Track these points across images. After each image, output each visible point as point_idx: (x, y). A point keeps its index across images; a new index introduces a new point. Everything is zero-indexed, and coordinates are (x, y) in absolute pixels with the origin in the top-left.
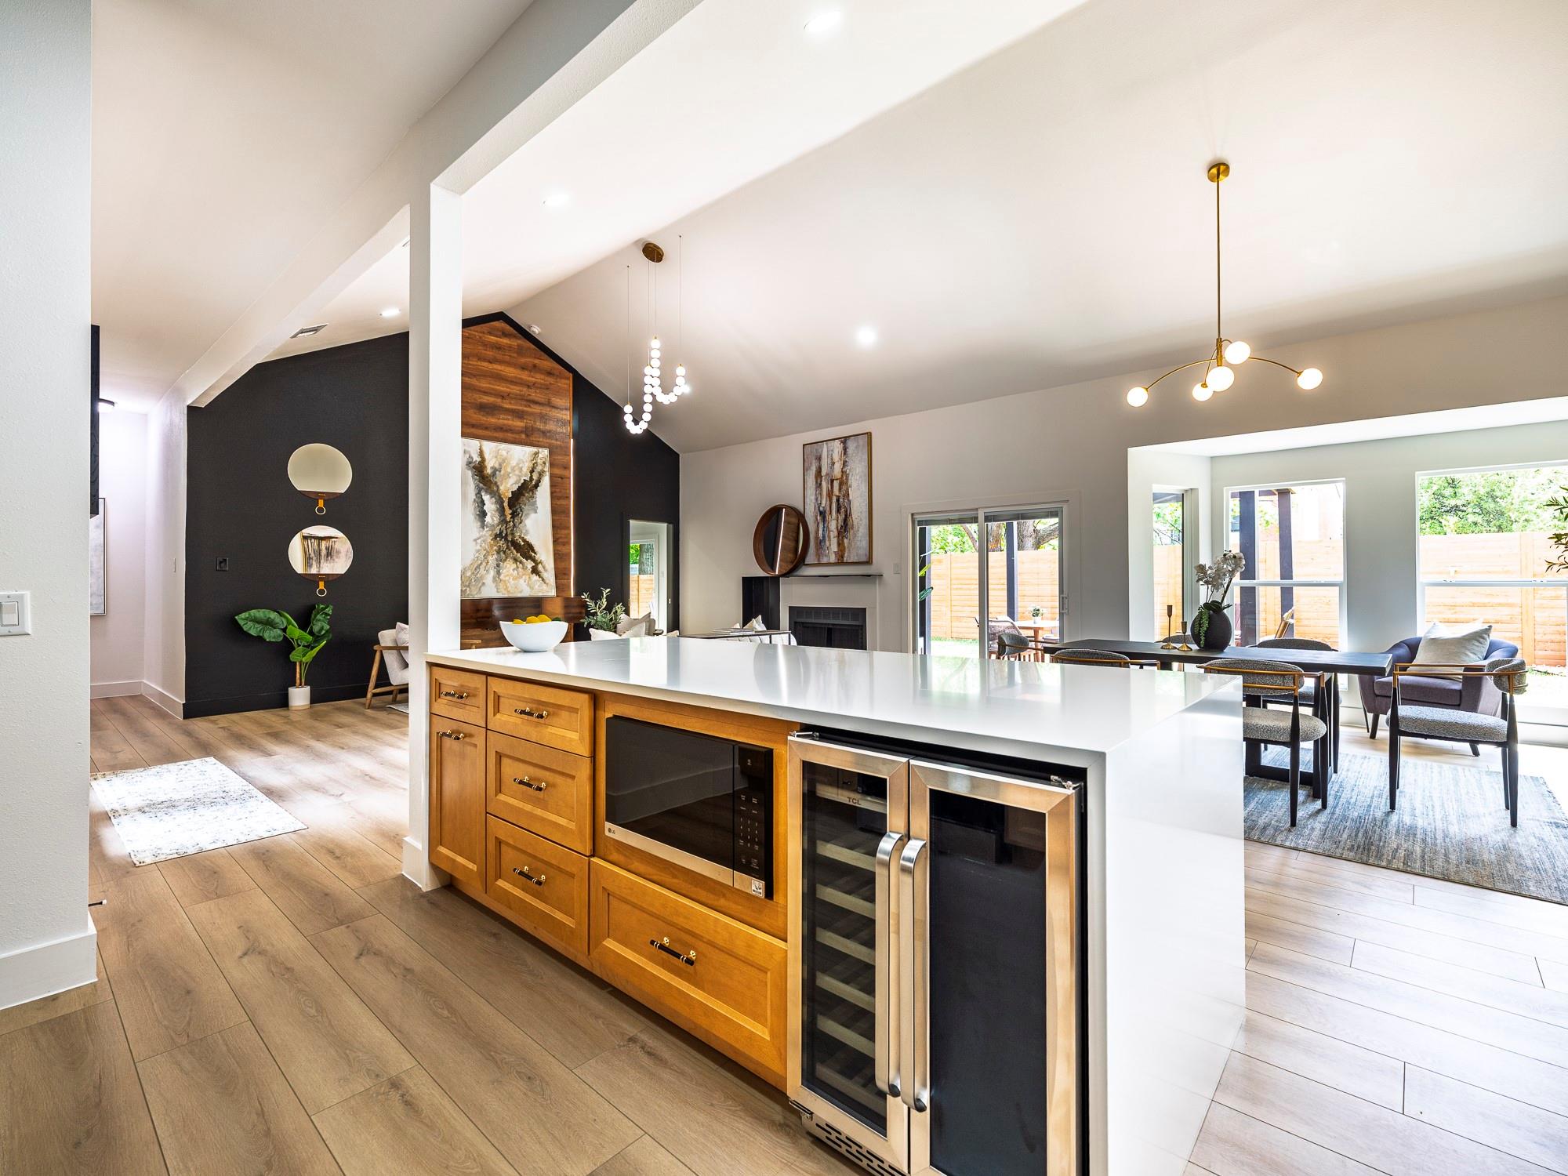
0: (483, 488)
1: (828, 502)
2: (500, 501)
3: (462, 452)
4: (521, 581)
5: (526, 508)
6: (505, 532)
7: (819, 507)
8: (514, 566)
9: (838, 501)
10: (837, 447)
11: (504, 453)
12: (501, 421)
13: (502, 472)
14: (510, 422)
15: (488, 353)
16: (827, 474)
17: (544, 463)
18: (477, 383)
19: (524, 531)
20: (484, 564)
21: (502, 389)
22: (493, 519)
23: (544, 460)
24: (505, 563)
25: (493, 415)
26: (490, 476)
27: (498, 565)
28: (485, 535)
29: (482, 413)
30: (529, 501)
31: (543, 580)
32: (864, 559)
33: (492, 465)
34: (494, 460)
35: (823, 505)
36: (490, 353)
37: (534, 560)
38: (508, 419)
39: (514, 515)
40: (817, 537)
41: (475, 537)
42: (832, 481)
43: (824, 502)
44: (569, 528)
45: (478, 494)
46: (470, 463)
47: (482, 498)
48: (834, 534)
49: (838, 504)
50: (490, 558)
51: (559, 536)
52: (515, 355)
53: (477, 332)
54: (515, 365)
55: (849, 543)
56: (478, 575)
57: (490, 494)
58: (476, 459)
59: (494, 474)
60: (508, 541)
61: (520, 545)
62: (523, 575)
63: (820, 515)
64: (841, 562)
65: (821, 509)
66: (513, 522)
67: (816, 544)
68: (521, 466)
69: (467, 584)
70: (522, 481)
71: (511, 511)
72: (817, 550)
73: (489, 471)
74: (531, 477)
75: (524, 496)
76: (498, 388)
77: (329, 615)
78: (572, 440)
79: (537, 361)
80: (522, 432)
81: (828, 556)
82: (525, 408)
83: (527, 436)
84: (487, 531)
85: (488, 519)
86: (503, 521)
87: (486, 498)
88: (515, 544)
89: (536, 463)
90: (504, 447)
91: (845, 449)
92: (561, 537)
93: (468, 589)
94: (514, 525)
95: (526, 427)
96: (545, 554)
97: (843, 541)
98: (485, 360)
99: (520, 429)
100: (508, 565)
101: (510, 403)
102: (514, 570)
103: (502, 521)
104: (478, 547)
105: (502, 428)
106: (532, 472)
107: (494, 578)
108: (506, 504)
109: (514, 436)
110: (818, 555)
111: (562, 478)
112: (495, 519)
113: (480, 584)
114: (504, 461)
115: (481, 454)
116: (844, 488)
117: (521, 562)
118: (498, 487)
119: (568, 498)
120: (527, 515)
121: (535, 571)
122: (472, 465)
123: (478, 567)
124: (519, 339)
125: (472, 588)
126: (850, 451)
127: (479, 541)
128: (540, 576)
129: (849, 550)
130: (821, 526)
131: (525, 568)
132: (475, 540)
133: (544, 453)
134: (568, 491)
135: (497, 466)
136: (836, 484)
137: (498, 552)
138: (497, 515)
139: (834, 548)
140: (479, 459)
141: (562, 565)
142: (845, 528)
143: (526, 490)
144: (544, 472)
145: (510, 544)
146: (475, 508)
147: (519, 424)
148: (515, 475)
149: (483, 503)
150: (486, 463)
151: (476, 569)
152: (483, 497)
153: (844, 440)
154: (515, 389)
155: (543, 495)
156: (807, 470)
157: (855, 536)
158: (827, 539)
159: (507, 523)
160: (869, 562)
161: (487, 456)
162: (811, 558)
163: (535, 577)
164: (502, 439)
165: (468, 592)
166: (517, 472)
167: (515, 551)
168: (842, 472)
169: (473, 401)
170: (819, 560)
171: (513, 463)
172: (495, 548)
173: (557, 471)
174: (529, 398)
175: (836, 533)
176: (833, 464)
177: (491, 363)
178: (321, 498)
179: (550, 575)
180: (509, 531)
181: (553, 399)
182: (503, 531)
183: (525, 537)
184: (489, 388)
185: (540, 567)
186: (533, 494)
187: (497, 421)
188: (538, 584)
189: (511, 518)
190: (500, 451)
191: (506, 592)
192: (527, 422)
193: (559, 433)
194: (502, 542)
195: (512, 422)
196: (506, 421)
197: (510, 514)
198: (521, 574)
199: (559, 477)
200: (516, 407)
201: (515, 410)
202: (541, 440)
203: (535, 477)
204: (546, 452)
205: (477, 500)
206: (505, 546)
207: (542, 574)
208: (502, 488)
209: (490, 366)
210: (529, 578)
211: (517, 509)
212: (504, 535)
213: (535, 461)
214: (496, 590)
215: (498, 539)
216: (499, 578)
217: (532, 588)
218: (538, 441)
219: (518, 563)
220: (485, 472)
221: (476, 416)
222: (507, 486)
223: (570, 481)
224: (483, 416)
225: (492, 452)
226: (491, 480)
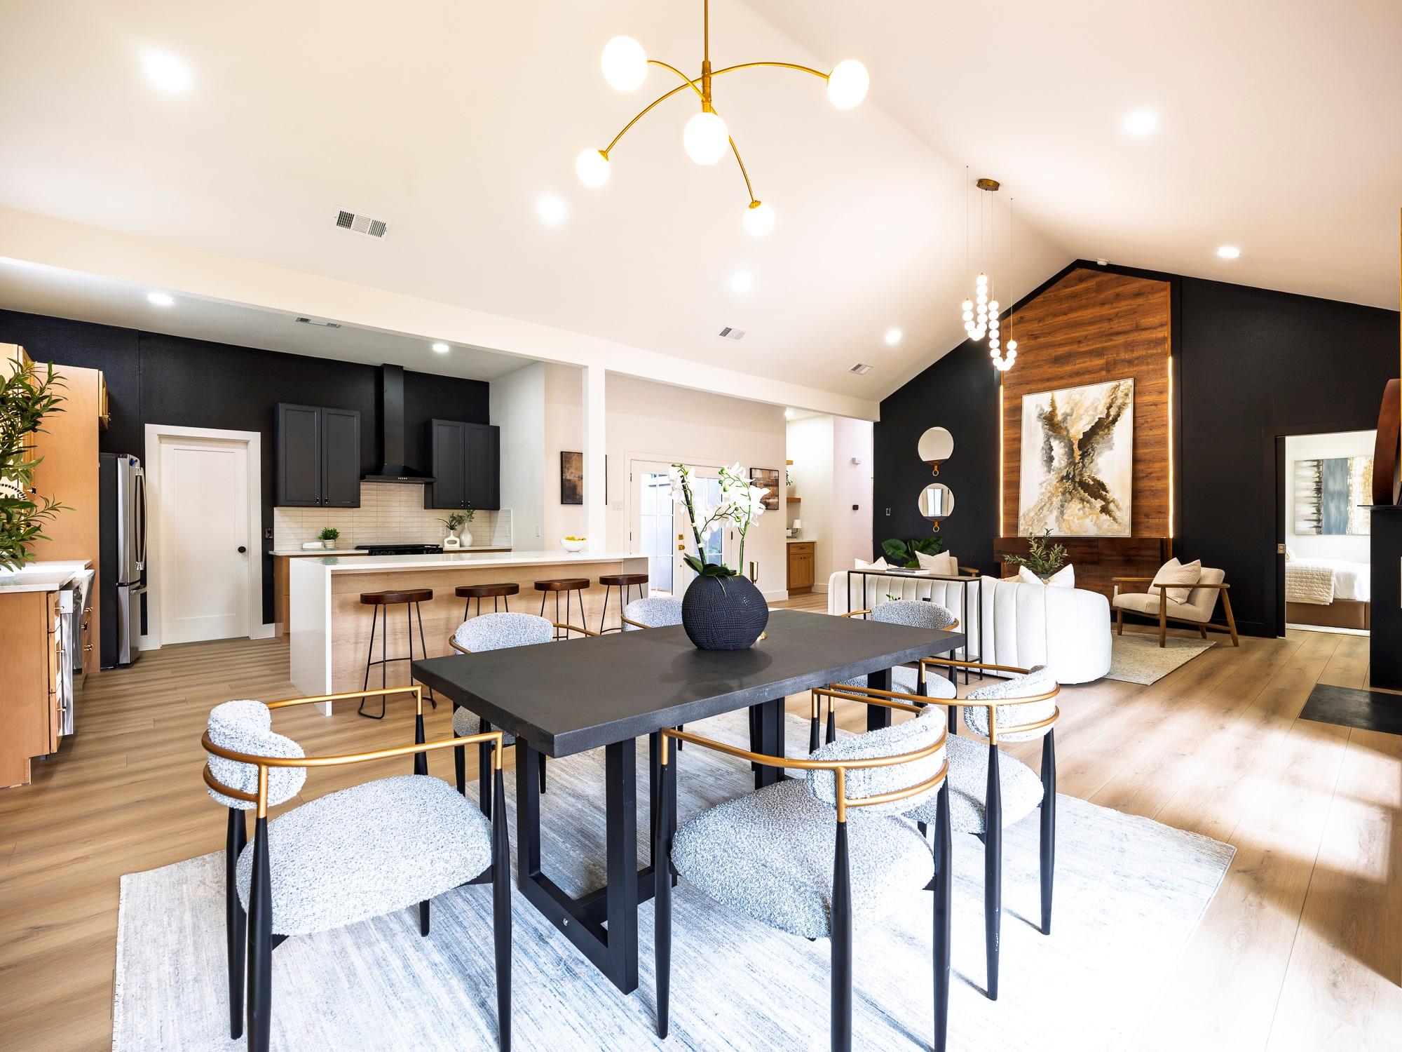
0: (1051, 436)
2: (1070, 445)
3: (1036, 407)
4: (1088, 521)
5: (1099, 447)
6: (1072, 474)
8: (1081, 505)
11: (1078, 397)
12: (1077, 366)
13: (1074, 416)
14: (1088, 364)
15: (1063, 306)
17: (1127, 395)
18: (1053, 340)
19: (1094, 471)
20: (1048, 505)
21: (1078, 334)
22: (1060, 463)
23: (1126, 391)
24: (1071, 504)
25: (1068, 363)
26: (1060, 422)
27: (1062, 506)
28: (1051, 479)
29: (1057, 365)
30: (1103, 438)
31: (1115, 519)
33: (1062, 412)
34: (1067, 406)
36: (1065, 306)
37: (1104, 499)
38: (1086, 362)
39: (1083, 456)
41: (1040, 481)
45: (1048, 441)
46: (1041, 415)
47: (1050, 445)
50: (1054, 499)
51: (1151, 470)
52: (1094, 294)
53: (1052, 292)
54: (1094, 305)
56: (1042, 515)
57: (1059, 439)
58: (1048, 409)
59: (1065, 420)
60: (1075, 482)
61: (1089, 485)
62: (1090, 514)
66: (1082, 463)
68: (1095, 404)
69: (1031, 523)
70: (1097, 420)
71: (1081, 452)
73: (1059, 418)
74: (1108, 413)
75: (1098, 434)
76: (1074, 335)
78: (1170, 360)
79: (1120, 289)
80: (1101, 370)
82: (1106, 344)
83: (1108, 371)
84: (1053, 475)
85: (1055, 463)
86: (1072, 463)
87: (1055, 444)
88: (1083, 485)
90: (1076, 392)
92: (1155, 472)
93: (1031, 528)
94: (1084, 466)
95: (1107, 363)
96: (1121, 492)
98: (1060, 315)
99: (1098, 367)
100: (1074, 505)
101: (1088, 345)
102: (1079, 510)
103: (1070, 463)
104: (1043, 490)
105: (1078, 373)
106: (1110, 407)
107: (1057, 518)
108: (1075, 447)
109: (1093, 376)
111: (1156, 405)
112: (1062, 462)
113: (1042, 524)
114: (1076, 405)
115: (1053, 404)
117: (1088, 502)
118: (1068, 431)
119: (1166, 425)
120: (1100, 453)
121: (1105, 510)
122: (1043, 416)
123: (1042, 508)
124: (1099, 275)
125: (1035, 527)
127: (1044, 485)
128: (1110, 516)
131: (1093, 508)
132: (1041, 484)
133: (1127, 384)
135: (1068, 411)
137: (1063, 494)
138: (1065, 458)
140: (1050, 409)
143: (1102, 427)
144: (1124, 404)
145: (1077, 485)
146: (1042, 455)
147: (1098, 362)
148: (1089, 415)
149: (1051, 449)
150: (1057, 411)
151: (1039, 510)
152: (1052, 444)
154: (1093, 329)
155: (1122, 431)
159: (1075, 464)
161: (1058, 404)
163: (1104, 517)
164: (1078, 383)
165: (1031, 531)
166: (1091, 412)
167: (1082, 492)
171: (1087, 404)
172: (1060, 489)
173: (1146, 401)
174: (1111, 331)
177: (1066, 314)
178: (936, 464)
179: (1124, 515)
180: (1077, 472)
181: (1144, 320)
182: (1070, 473)
183: (1096, 477)
184: (1064, 339)
185: (1112, 506)
186: (1109, 430)
187: (1073, 367)
188: (1108, 523)
189: (1080, 459)
190: (1073, 396)
191: (1069, 531)
192: (1108, 358)
193: (1152, 355)
194: (1068, 484)
195: (1090, 363)
196: (1083, 365)
197: (1080, 455)
198: (1088, 513)
199: (1151, 405)
200: (1094, 347)
201: (1093, 349)
202: (1126, 370)
203: (1113, 412)
204: (1130, 382)
205: (1045, 447)
206: (1071, 487)
207: (1113, 514)
208: (1072, 432)
209: (1066, 318)
210: (1097, 517)
211: (1088, 449)
212: (1071, 476)
213: (1114, 396)
214: (1058, 529)
215: (1064, 481)
216: (1062, 518)
217: (1099, 528)
218: (1123, 373)
219: (1085, 503)
220: (1055, 419)
221: (1050, 370)
222: (1078, 429)
223: (1167, 406)
224: (1058, 367)
225: (1063, 399)
226: (1061, 427)
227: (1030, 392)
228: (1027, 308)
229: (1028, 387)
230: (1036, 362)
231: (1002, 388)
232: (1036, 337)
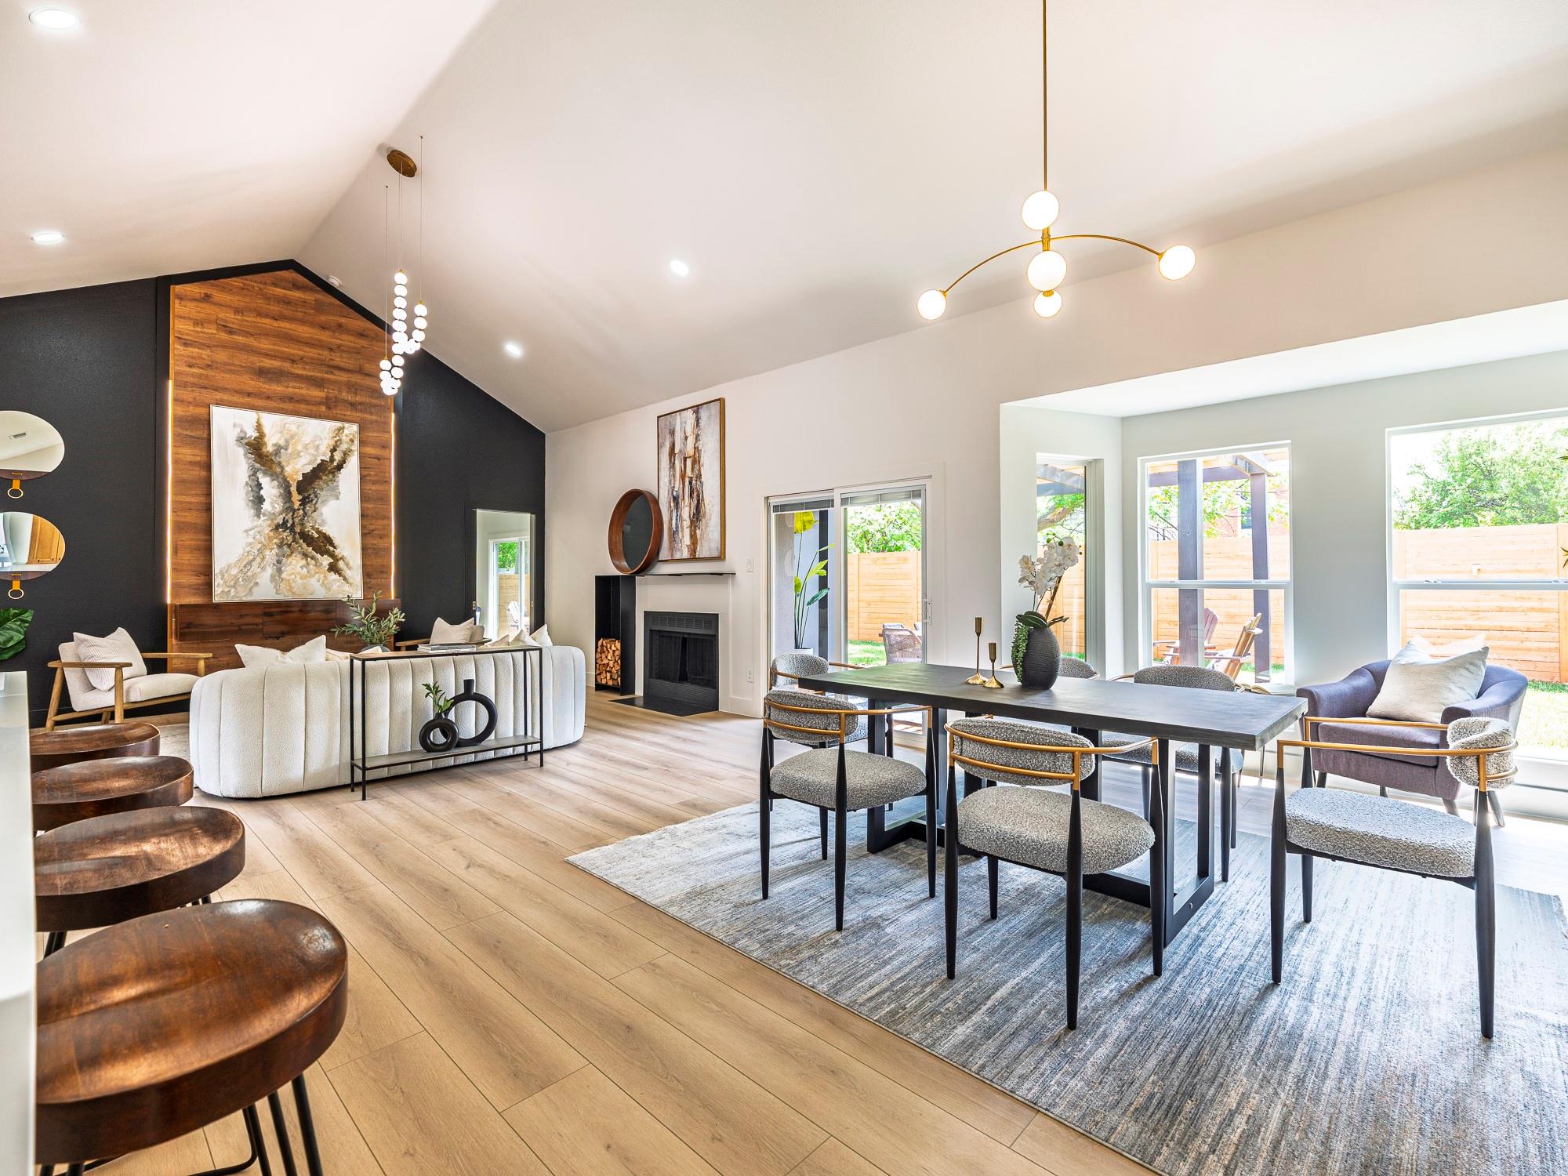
0: (259, 470)
1: (681, 486)
2: (286, 485)
3: (232, 426)
4: (313, 581)
5: (322, 494)
6: (290, 522)
7: (672, 491)
8: (304, 562)
9: (690, 483)
10: (690, 416)
11: (293, 428)
12: (290, 390)
13: (290, 451)
14: (304, 392)
15: (272, 308)
16: (680, 451)
17: (352, 441)
18: (257, 344)
19: (319, 521)
20: (258, 560)
21: (292, 351)
22: (273, 507)
23: (351, 437)
24: (290, 559)
25: (278, 382)
26: (271, 454)
27: (279, 562)
28: (261, 525)
29: (262, 380)
30: (328, 485)
31: (345, 579)
32: (716, 554)
33: (275, 442)
34: (279, 435)
35: (676, 489)
36: (275, 308)
37: (332, 555)
38: (302, 388)
39: (304, 502)
40: (670, 528)
41: (246, 528)
42: (685, 459)
43: (678, 485)
44: (389, 518)
45: (254, 476)
46: (242, 438)
47: (258, 481)
48: (687, 523)
49: (691, 487)
50: (267, 552)
51: (373, 527)
52: (312, 312)
53: (256, 282)
54: (312, 324)
55: (701, 534)
56: (249, 574)
57: (271, 475)
58: (252, 433)
59: (277, 452)
60: (295, 533)
61: (312, 538)
62: (316, 573)
63: (674, 500)
64: (693, 558)
65: (675, 493)
66: (303, 510)
67: (670, 536)
68: (317, 443)
69: (232, 584)
70: (319, 462)
71: (300, 497)
72: (670, 543)
73: (270, 448)
74: (332, 457)
75: (322, 479)
76: (286, 349)
77: (27, 622)
78: (393, 415)
79: (343, 320)
80: (321, 403)
81: (681, 550)
82: (326, 376)
83: (329, 408)
84: (264, 521)
85: (266, 506)
86: (289, 508)
87: (265, 481)
88: (306, 537)
89: (340, 440)
90: (292, 421)
91: (698, 420)
92: (378, 529)
93: (233, 590)
94: (305, 514)
95: (327, 398)
96: (350, 548)
97: (695, 533)
98: (267, 316)
99: (317, 399)
100: (294, 562)
101: (304, 368)
102: (302, 567)
103: (287, 509)
104: (251, 540)
105: (292, 398)
106: (333, 450)
107: (273, 576)
108: (293, 489)
109: (310, 407)
110: (672, 549)
111: (379, 459)
112: (276, 506)
113: (252, 584)
114: (292, 437)
115: (259, 427)
116: (696, 466)
117: (313, 558)
118: (282, 468)
120: (324, 502)
121: (333, 568)
122: (246, 441)
123: (250, 563)
124: (316, 292)
125: (239, 589)
126: (702, 422)
127: (251, 533)
128: (340, 575)
129: (702, 543)
130: (674, 514)
131: (318, 565)
132: (246, 531)
133: (352, 429)
134: (387, 475)
135: (282, 443)
136: (689, 462)
137: (280, 546)
138: (280, 501)
139: (687, 541)
140: (256, 434)
141: (377, 561)
142: (697, 516)
143: (324, 472)
144: (350, 451)
145: (297, 536)
146: (247, 493)
147: (317, 393)
148: (309, 454)
149: (259, 486)
150: (266, 439)
151: (245, 566)
152: (260, 480)
153: (697, 409)
154: (312, 353)
155: (349, 479)
156: (661, 447)
157: (707, 525)
158: (680, 529)
159: (294, 511)
160: (721, 557)
161: (267, 430)
162: (664, 554)
163: (333, 576)
164: (292, 411)
165: (232, 594)
166: (311, 451)
167: (304, 545)
168: (695, 448)
169: (249, 365)
170: (672, 555)
171: (307, 439)
172: (275, 541)
173: (370, 450)
174: (331, 363)
175: (689, 522)
176: (686, 438)
177: (276, 320)
178: (16, 477)
179: (355, 574)
180: (297, 520)
181: (367, 365)
182: (287, 521)
183: (321, 528)
184: (273, 350)
185: (341, 564)
186: (334, 477)
187: (285, 389)
188: (338, 584)
189: (300, 505)
190: (287, 425)
191: (290, 594)
192: (328, 392)
193: (375, 406)
194: (286, 534)
195: (307, 392)
196: (297, 390)
197: (300, 501)
198: (313, 572)
199: (374, 458)
200: (312, 374)
201: (311, 376)
202: (349, 413)
203: (338, 456)
204: (355, 428)
205: (250, 483)
206: (290, 539)
207: (343, 573)
208: (288, 470)
209: (275, 324)
210: (325, 577)
211: (310, 495)
212: (289, 525)
213: (338, 438)
214: (275, 591)
215: (280, 530)
216: (280, 577)
217: (329, 589)
218: (345, 415)
219: (309, 559)
220: (264, 450)
221: (253, 383)
222: (297, 467)
223: (390, 463)
224: (265, 383)
225: (276, 427)
226: (272, 460)
227: (219, 403)
228: (217, 286)
229: (219, 396)
230: (230, 364)
231: (171, 383)
232: (231, 332)
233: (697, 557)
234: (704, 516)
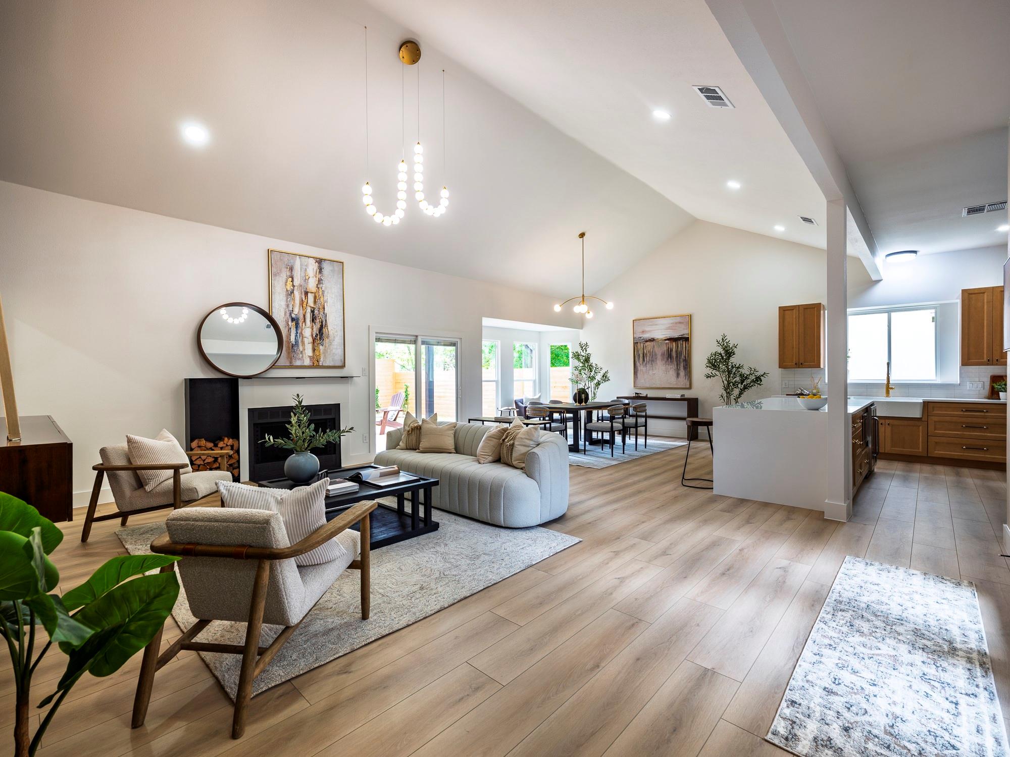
1: (300, 311)
7: (291, 314)
9: (313, 312)
10: (312, 266)
32: (339, 364)
35: (295, 313)
40: (289, 341)
42: (306, 293)
48: (308, 340)
49: (313, 315)
55: (325, 350)
64: (315, 365)
65: (293, 316)
72: (289, 353)
81: (302, 359)
97: (320, 348)
110: (290, 358)
116: (319, 302)
126: (327, 272)
129: (325, 356)
130: (293, 331)
139: (309, 351)
142: (320, 336)
153: (320, 261)
157: (331, 344)
158: (303, 343)
160: (342, 366)
162: (282, 361)
168: (317, 287)
170: (291, 363)
175: (311, 340)
176: (307, 277)
233: (320, 365)
234: (328, 337)
